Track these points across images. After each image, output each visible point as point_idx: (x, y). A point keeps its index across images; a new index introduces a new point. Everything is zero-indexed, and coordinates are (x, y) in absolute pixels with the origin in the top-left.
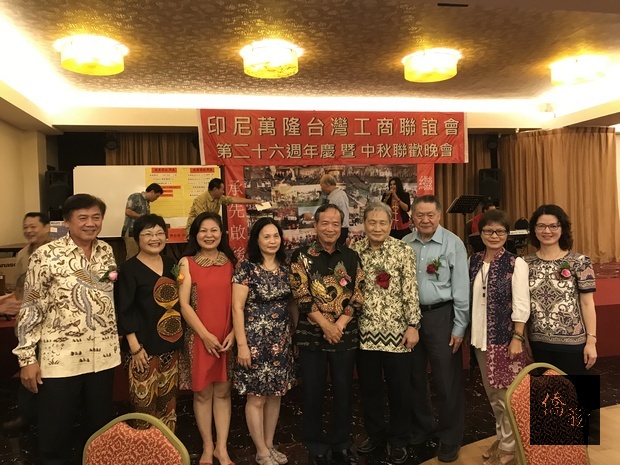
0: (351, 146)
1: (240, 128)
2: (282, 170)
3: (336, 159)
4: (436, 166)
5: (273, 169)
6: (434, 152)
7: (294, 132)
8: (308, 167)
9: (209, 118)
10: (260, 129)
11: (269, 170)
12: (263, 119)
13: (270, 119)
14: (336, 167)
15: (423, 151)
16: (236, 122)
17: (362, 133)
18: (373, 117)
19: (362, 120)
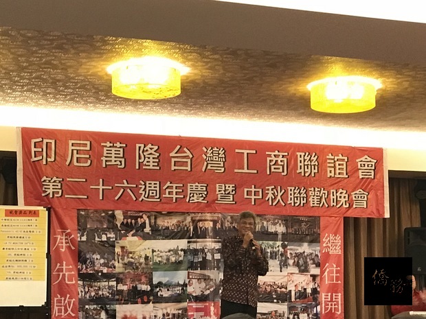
0: (230, 188)
1: (76, 156)
2: (132, 217)
3: (208, 205)
4: (346, 219)
5: (119, 215)
6: (343, 200)
7: (151, 165)
8: (170, 214)
9: (33, 141)
10: (104, 159)
11: (113, 216)
12: (108, 144)
13: (118, 145)
14: (208, 216)
15: (327, 199)
16: (71, 148)
17: (246, 170)
18: (261, 149)
19: (246, 152)
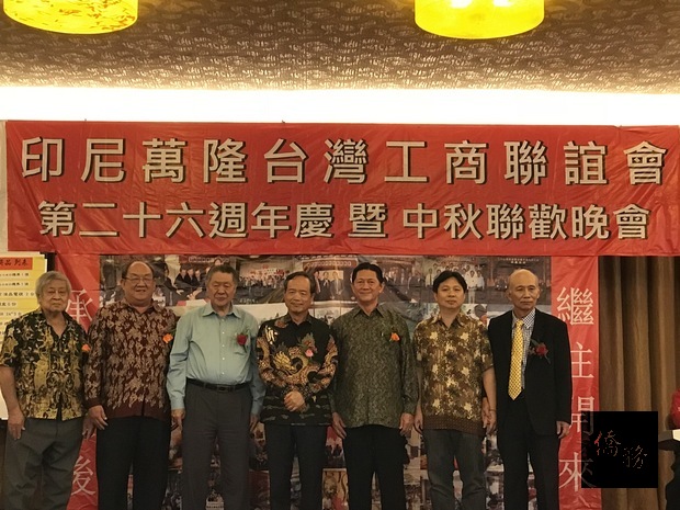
0: (376, 209)
1: (98, 164)
3: (334, 241)
7: (231, 174)
8: (263, 258)
9: (25, 143)
10: (147, 168)
12: (155, 143)
13: (173, 143)
14: (335, 260)
16: (90, 152)
17: (406, 178)
18: (436, 138)
19: (405, 145)
